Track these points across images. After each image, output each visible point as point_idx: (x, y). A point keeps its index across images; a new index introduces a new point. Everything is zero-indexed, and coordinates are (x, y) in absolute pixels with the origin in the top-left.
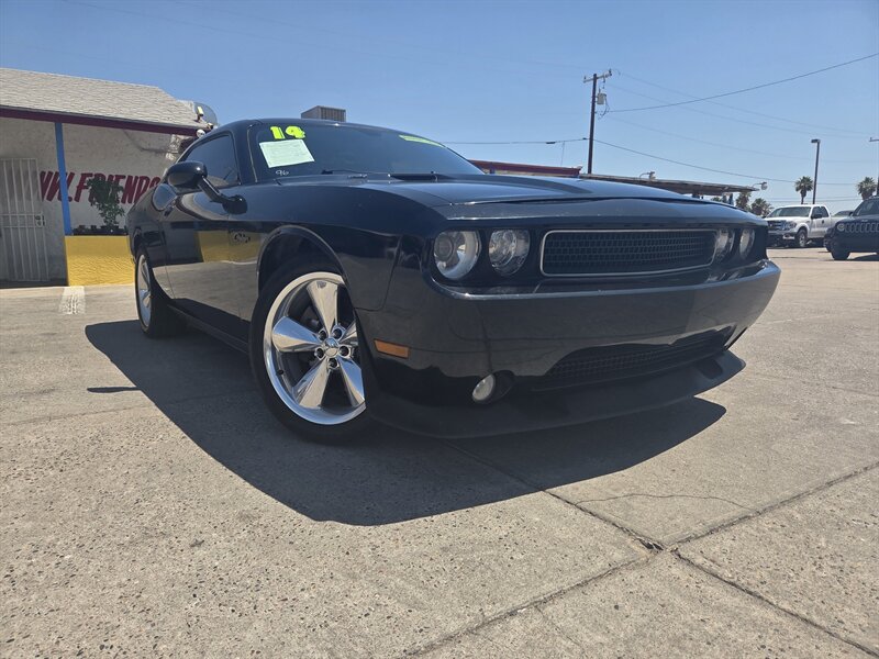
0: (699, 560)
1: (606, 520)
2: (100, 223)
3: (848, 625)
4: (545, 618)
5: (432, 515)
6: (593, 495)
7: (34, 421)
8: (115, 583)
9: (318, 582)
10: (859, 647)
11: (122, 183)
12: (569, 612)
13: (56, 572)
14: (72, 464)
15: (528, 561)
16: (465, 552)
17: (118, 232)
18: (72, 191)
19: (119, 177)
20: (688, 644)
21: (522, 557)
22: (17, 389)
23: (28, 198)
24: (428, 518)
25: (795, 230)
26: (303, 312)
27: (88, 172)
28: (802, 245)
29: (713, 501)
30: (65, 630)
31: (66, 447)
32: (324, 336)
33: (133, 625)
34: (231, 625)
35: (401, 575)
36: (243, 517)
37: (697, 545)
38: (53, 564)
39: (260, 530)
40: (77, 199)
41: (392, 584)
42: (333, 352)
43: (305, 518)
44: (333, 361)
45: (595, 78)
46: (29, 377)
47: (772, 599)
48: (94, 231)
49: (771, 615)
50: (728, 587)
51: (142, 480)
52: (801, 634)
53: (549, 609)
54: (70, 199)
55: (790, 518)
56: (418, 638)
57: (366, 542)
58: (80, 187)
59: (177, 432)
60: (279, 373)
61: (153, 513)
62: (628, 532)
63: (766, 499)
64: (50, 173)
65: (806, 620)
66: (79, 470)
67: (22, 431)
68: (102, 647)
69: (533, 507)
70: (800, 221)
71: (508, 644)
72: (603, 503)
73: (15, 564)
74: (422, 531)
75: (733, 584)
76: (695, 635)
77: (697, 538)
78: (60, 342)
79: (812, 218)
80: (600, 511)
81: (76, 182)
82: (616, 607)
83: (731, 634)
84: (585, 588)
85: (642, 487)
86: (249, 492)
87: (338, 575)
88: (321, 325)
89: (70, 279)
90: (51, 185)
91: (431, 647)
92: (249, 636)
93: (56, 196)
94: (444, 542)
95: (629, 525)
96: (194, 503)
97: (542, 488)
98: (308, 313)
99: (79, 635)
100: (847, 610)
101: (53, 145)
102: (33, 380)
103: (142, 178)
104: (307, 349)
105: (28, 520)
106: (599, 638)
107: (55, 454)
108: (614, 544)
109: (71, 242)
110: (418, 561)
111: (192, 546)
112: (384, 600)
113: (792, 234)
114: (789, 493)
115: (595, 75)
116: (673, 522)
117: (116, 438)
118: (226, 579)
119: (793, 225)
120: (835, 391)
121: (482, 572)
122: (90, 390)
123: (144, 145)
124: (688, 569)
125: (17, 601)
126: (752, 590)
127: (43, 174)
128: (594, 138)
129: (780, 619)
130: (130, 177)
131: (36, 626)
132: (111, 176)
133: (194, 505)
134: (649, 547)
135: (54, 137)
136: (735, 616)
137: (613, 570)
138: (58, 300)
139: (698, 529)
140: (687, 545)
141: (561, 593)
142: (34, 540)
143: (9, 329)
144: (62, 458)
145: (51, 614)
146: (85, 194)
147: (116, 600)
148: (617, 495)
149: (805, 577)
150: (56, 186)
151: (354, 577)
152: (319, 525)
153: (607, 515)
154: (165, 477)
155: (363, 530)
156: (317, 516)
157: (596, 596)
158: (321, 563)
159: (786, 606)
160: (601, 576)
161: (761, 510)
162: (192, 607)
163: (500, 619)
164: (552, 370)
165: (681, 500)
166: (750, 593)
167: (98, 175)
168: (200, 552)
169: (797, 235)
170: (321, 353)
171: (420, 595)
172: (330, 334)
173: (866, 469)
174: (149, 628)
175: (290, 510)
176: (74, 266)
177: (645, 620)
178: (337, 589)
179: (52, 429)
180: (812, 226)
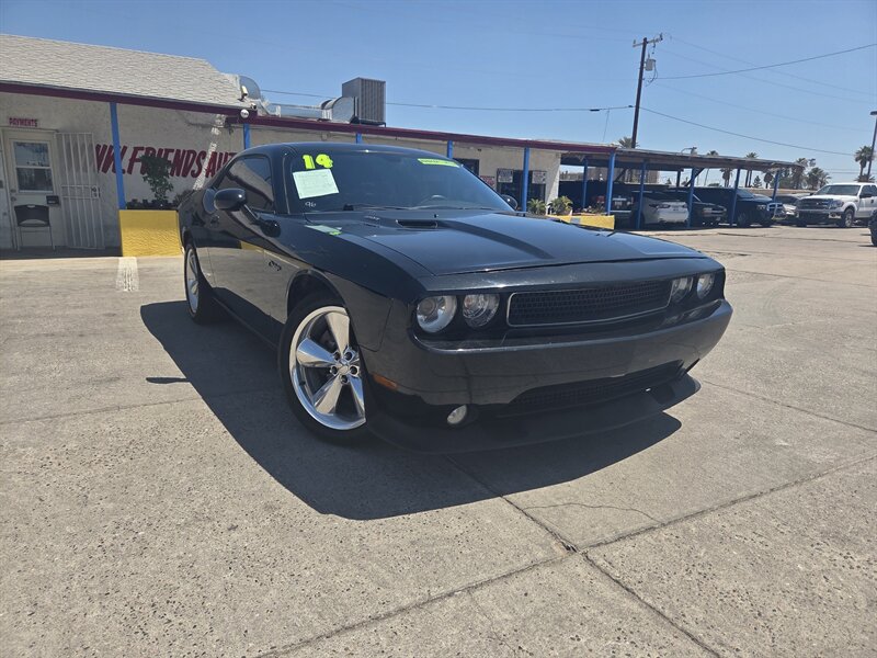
0: (600, 562)
1: (542, 525)
2: (151, 197)
3: (688, 618)
4: (473, 599)
5: (409, 513)
6: (539, 503)
7: (106, 410)
8: (175, 555)
9: (317, 563)
10: (688, 634)
11: (171, 157)
12: (491, 596)
13: (134, 544)
14: (140, 453)
15: (473, 556)
16: (428, 545)
17: (168, 207)
18: (125, 164)
19: (168, 151)
20: (567, 624)
21: (468, 552)
22: (89, 376)
23: (85, 170)
24: (406, 516)
25: (842, 209)
26: (322, 334)
27: (139, 145)
28: (848, 225)
29: (632, 512)
30: (143, 588)
31: (133, 437)
32: (338, 357)
33: (188, 587)
34: (254, 592)
35: (377, 561)
36: (268, 507)
37: (604, 550)
38: (131, 538)
39: (279, 519)
40: (130, 171)
41: (370, 568)
42: (345, 369)
43: (313, 511)
44: (345, 378)
45: (645, 42)
46: (98, 363)
47: (642, 595)
48: (146, 206)
49: (635, 606)
50: (613, 583)
51: (193, 471)
52: (651, 622)
53: (477, 593)
54: (124, 171)
55: (686, 531)
56: (381, 608)
57: (356, 533)
58: (133, 160)
59: (220, 427)
60: (302, 384)
61: (201, 501)
62: (555, 535)
63: (675, 513)
64: (105, 147)
65: (659, 613)
66: (145, 459)
67: (98, 420)
68: (168, 602)
69: (490, 511)
70: (848, 200)
71: (441, 616)
72: (544, 510)
73: (105, 537)
74: (400, 527)
75: (617, 582)
76: (574, 618)
77: (607, 543)
78: (120, 325)
79: (861, 197)
80: (539, 517)
81: (128, 155)
82: (526, 594)
83: (600, 619)
84: (508, 580)
85: (581, 497)
86: (274, 485)
87: (332, 559)
88: (336, 347)
89: (124, 250)
90: (106, 158)
91: (388, 615)
92: (266, 600)
93: (110, 169)
94: (414, 536)
95: (557, 530)
96: (232, 492)
97: (500, 494)
98: (325, 337)
99: (152, 592)
100: (693, 607)
101: (108, 119)
102: (102, 367)
103: (190, 152)
104: (323, 366)
105: (110, 502)
106: (506, 616)
107: (125, 443)
108: (541, 545)
109: (125, 215)
110: (392, 551)
111: (229, 529)
112: (361, 579)
113: (838, 214)
114: (696, 509)
115: (645, 39)
116: (593, 529)
117: (171, 431)
118: (252, 557)
119: (840, 204)
120: (786, 410)
121: (436, 562)
122: (149, 380)
123: (191, 121)
124: (589, 568)
125: (108, 565)
126: (629, 587)
127: (98, 147)
128: (641, 106)
129: (640, 610)
130: (178, 151)
131: (124, 584)
132: (161, 150)
133: (232, 496)
134: (568, 548)
135: (109, 111)
136: (609, 606)
137: (533, 566)
138: (114, 273)
139: (609, 536)
140: (597, 549)
141: (490, 582)
142: (115, 518)
143: (75, 307)
144: (131, 447)
145: (132, 577)
146: (138, 166)
147: (176, 569)
148: (558, 503)
149: (675, 580)
150: (111, 158)
151: (343, 561)
152: (323, 517)
153: (544, 521)
154: (210, 468)
155: (355, 523)
156: (323, 510)
157: (513, 585)
158: (321, 549)
159: (649, 601)
160: (523, 570)
161: (666, 523)
162: (228, 576)
163: (441, 598)
164: (514, 400)
165: (607, 510)
166: (627, 589)
167: (148, 149)
168: (235, 535)
169: (843, 215)
170: (336, 370)
171: (388, 577)
172: (343, 356)
173: (772, 490)
174: (199, 590)
175: (303, 503)
176: (128, 238)
177: (543, 605)
178: (330, 569)
179: (121, 417)
180: (860, 205)
